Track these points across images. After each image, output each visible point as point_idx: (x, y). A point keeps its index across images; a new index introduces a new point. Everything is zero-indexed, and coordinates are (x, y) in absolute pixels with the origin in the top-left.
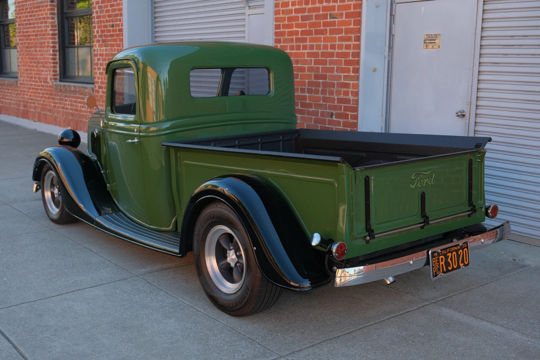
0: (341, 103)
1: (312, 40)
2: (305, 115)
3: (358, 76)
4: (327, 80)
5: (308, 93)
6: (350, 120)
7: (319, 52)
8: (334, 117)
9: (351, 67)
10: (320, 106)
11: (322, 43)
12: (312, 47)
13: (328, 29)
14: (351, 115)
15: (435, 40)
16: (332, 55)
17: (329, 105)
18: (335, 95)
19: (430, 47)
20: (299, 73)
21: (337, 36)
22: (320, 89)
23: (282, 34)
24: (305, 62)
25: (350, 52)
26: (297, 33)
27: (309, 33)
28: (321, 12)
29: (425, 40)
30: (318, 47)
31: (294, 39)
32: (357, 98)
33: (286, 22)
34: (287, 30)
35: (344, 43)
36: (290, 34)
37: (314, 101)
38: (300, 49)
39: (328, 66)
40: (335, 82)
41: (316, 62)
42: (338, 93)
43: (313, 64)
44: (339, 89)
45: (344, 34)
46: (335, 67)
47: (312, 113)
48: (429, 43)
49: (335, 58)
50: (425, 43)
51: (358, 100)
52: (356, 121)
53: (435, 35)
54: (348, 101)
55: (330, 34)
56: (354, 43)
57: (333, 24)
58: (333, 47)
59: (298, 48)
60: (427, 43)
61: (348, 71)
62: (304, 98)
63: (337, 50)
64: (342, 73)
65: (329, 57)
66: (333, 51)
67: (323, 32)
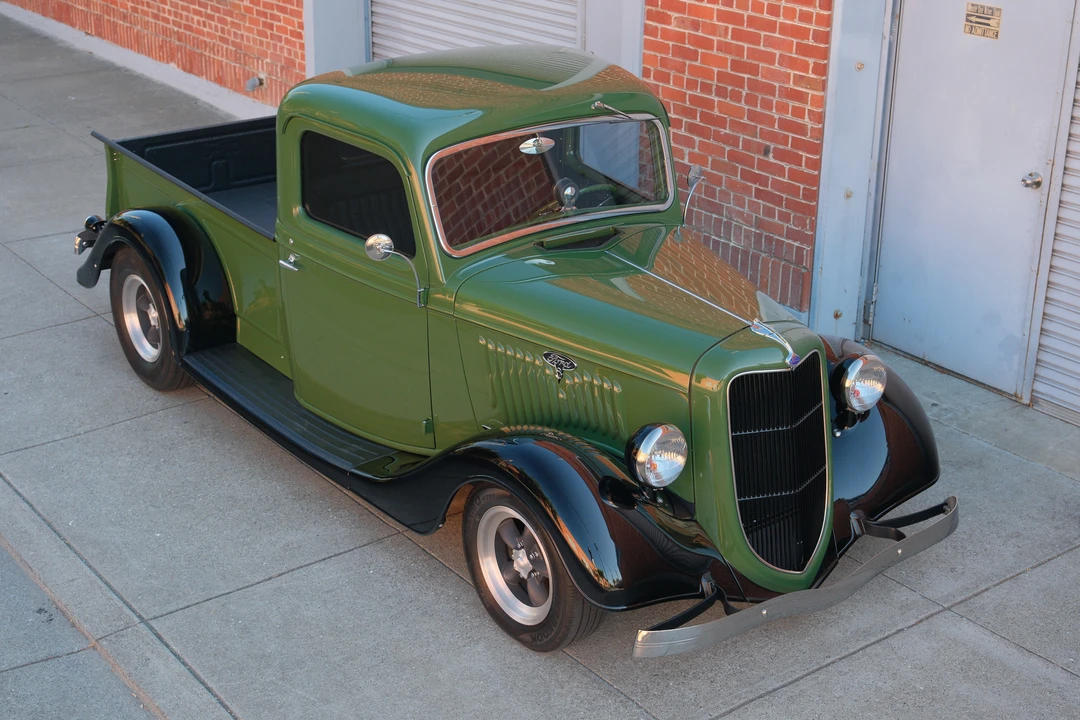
0: (786, 130)
2: (709, 139)
3: (824, 81)
4: (759, 78)
5: (718, 94)
6: (804, 168)
7: (743, 15)
8: (771, 155)
9: (811, 61)
10: (743, 128)
14: (807, 158)
15: (989, 19)
16: (771, 26)
17: (761, 129)
18: (774, 111)
19: (979, 31)
20: (700, 51)
22: (744, 93)
24: (713, 30)
25: (809, 29)
29: (968, 15)
30: (742, 4)
32: (820, 126)
35: (798, 7)
39: (762, 48)
40: (777, 85)
41: (737, 35)
42: (782, 107)
43: (729, 37)
44: (785, 100)
46: (778, 53)
47: (727, 139)
48: (977, 23)
49: (777, 35)
50: (967, 20)
51: (821, 132)
52: (816, 173)
53: (990, 8)
54: (801, 129)
56: (818, 10)
58: (774, 10)
60: (971, 22)
61: (805, 67)
62: (709, 104)
63: (782, 17)
64: (792, 69)
65: (765, 30)
66: (773, 18)
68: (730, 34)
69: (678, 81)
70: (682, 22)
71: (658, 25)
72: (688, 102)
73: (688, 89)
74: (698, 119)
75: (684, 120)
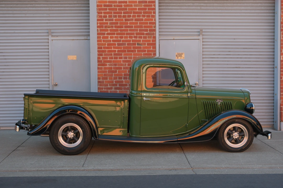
1: (125, 55)
5: (124, 79)
11: (133, 56)
12: (125, 58)
13: (136, 50)
21: (143, 53)
23: (104, 51)
24: (122, 65)
26: (115, 51)
27: (124, 51)
28: (131, 42)
31: (113, 54)
33: (106, 46)
34: (107, 50)
36: (110, 51)
37: (128, 83)
43: (127, 65)
55: (138, 52)
56: (153, 56)
57: (140, 48)
59: (116, 58)
62: (122, 82)
67: (132, 51)
69: (111, 79)
70: (111, 65)
71: (102, 67)
72: (114, 83)
73: (114, 79)
74: (118, 86)
75: (113, 87)
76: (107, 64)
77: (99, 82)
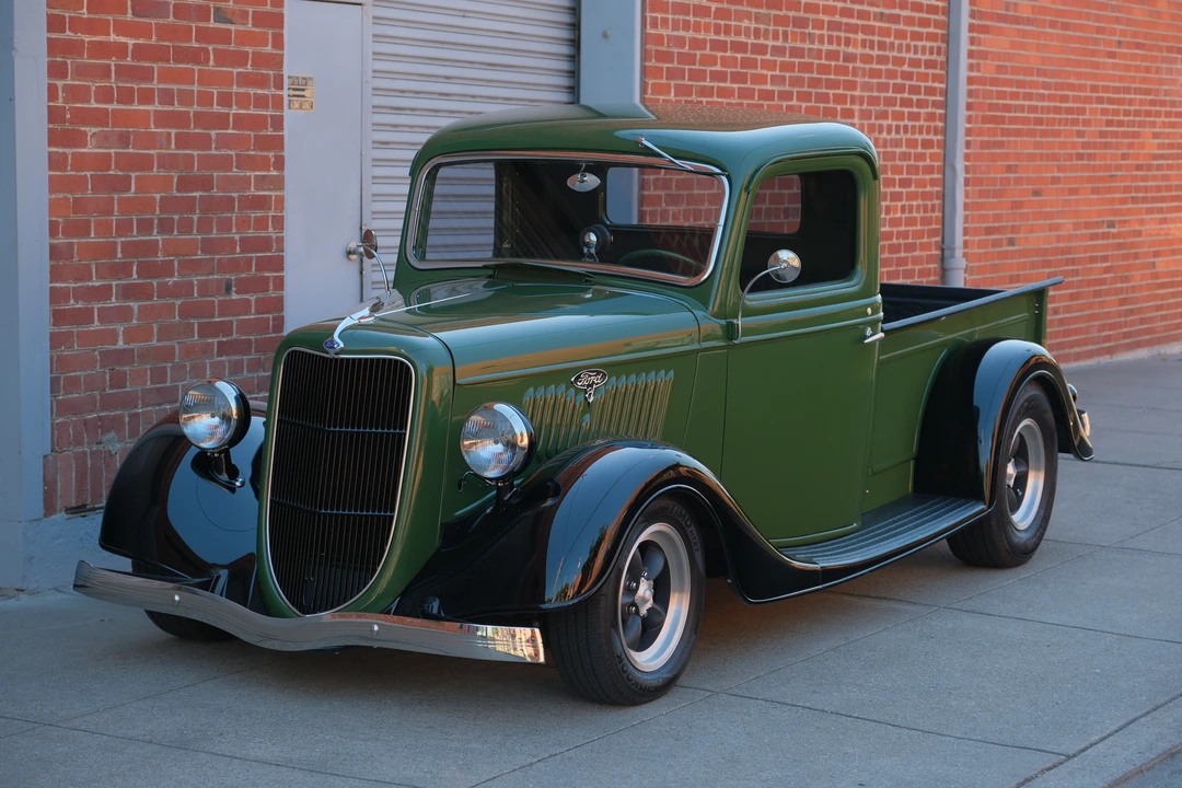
0: (249, 252)
1: (166, 76)
2: (152, 300)
3: (282, 177)
4: (215, 192)
5: (161, 231)
6: (269, 293)
7: (189, 112)
8: (233, 290)
9: (272, 154)
10: (194, 266)
11: (196, 88)
12: (167, 97)
13: (210, 48)
14: (272, 278)
16: (222, 121)
17: (219, 260)
18: (234, 231)
20: (133, 175)
21: (235, 71)
22: (195, 217)
23: (72, 48)
24: (151, 140)
25: (267, 116)
26: (121, 50)
27: (159, 54)
30: (186, 98)
31: (113, 68)
32: (281, 234)
33: (85, 12)
34: (87, 38)
35: (252, 91)
36: (101, 50)
37: (177, 256)
38: (131, 102)
39: (214, 152)
40: (235, 195)
41: (183, 141)
42: (243, 224)
43: (173, 146)
44: (245, 213)
45: (249, 68)
46: (234, 153)
47: (176, 291)
49: (230, 131)
51: (282, 240)
52: (279, 294)
54: (265, 243)
55: (218, 63)
56: (277, 90)
57: (224, 37)
58: (225, 100)
59: (127, 96)
62: (151, 247)
63: (234, 107)
64: (253, 170)
65: (215, 128)
66: (225, 110)
67: (197, 56)
68: (173, 141)
69: (104, 228)
70: (103, 140)
71: (67, 150)
72: (120, 255)
73: (119, 235)
74: (135, 276)
75: (114, 283)
76: (85, 133)
77: (55, 252)
